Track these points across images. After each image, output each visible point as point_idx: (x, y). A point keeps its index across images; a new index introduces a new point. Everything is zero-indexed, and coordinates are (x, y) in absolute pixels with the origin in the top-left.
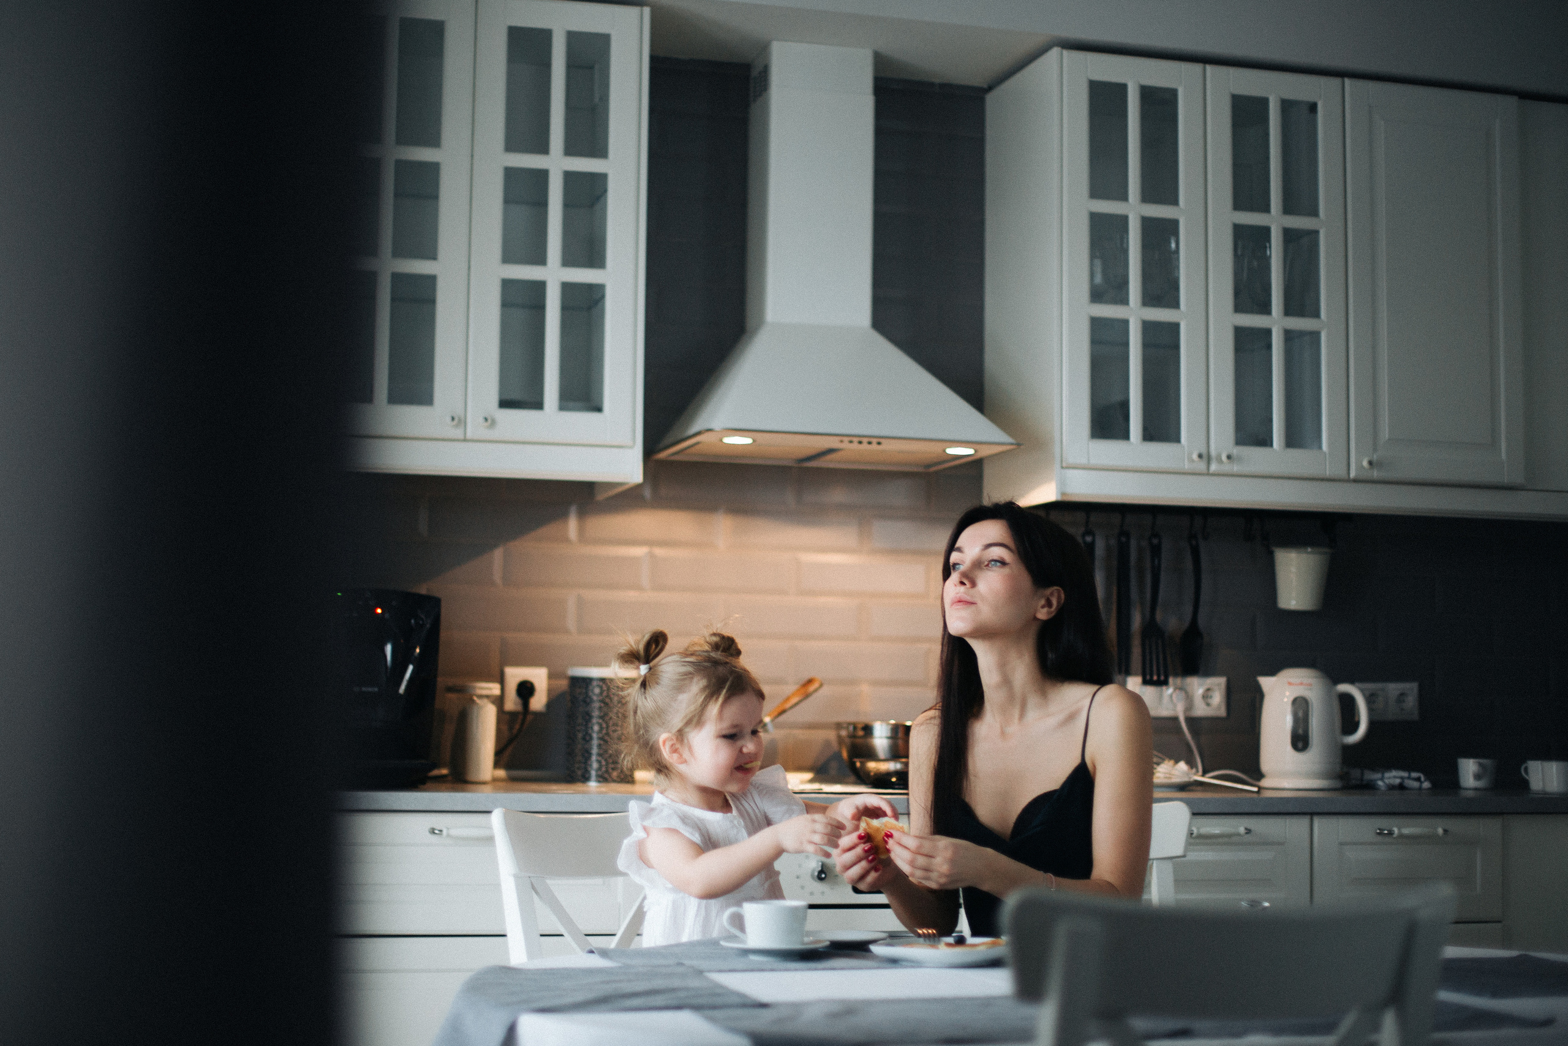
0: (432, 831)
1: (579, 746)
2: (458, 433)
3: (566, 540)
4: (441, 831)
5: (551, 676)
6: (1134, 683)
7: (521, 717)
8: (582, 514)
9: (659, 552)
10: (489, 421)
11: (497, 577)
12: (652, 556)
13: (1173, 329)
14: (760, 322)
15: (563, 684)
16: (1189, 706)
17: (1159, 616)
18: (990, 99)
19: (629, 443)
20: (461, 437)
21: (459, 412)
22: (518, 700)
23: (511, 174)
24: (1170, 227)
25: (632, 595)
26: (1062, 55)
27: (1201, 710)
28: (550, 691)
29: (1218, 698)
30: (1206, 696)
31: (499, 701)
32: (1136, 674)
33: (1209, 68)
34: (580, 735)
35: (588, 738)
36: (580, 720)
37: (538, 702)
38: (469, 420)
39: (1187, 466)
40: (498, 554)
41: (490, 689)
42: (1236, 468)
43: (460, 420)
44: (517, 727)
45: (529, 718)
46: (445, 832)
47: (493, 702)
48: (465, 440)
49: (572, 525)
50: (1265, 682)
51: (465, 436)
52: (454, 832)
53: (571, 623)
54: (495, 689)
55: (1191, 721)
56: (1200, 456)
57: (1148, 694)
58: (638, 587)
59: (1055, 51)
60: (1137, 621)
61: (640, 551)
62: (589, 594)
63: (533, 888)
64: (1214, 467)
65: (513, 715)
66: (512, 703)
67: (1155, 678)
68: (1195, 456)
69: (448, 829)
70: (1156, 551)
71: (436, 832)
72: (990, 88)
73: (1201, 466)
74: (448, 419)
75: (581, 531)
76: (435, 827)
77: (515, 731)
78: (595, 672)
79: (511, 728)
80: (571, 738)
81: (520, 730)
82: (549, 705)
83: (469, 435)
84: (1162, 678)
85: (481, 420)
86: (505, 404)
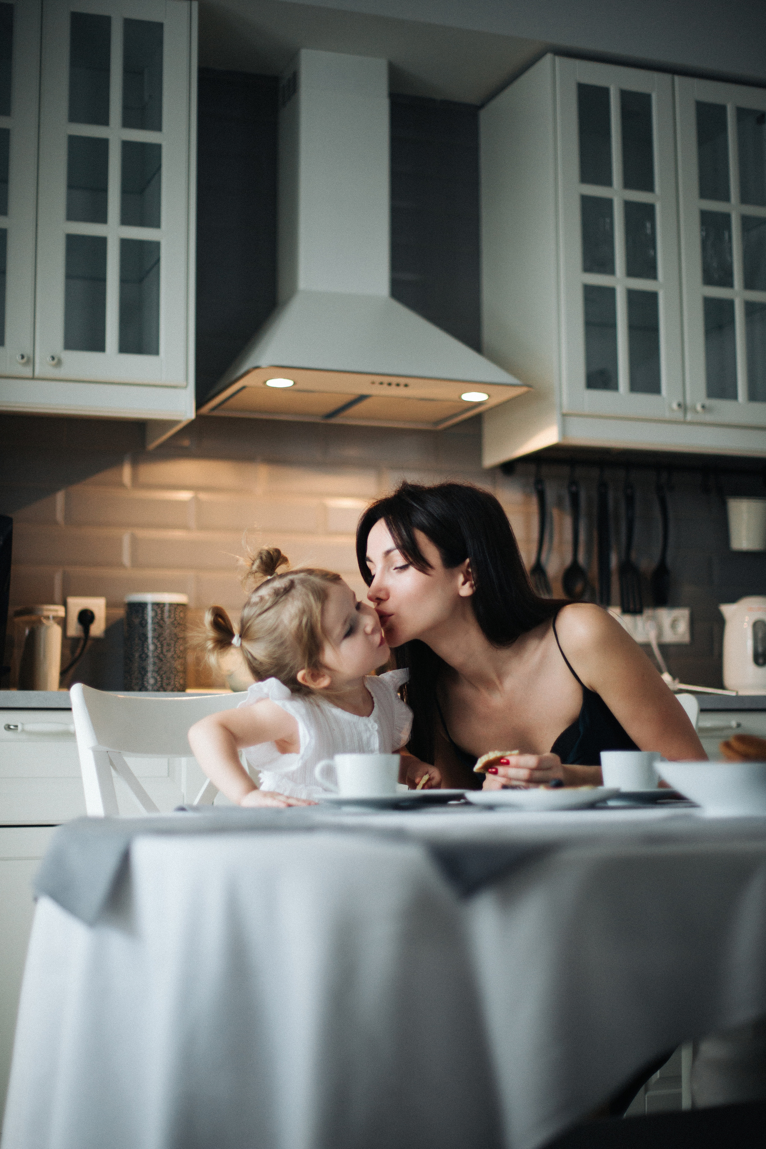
0: (8, 728)
1: (136, 665)
2: (27, 372)
3: (121, 485)
4: (16, 726)
5: (108, 606)
6: (615, 612)
7: (82, 643)
8: (135, 463)
9: (203, 496)
10: (56, 360)
11: (59, 516)
12: (196, 499)
13: (653, 296)
14: (293, 290)
15: (121, 612)
16: (660, 634)
17: (634, 555)
18: (483, 114)
19: (181, 381)
20: (30, 375)
21: (28, 352)
22: (80, 627)
23: (73, 141)
24: (648, 210)
25: (178, 534)
26: (554, 61)
27: (669, 637)
28: (108, 619)
29: (683, 629)
30: (674, 625)
31: (63, 622)
32: (615, 605)
33: (677, 78)
34: (137, 655)
35: (144, 657)
36: (137, 641)
37: (98, 629)
38: (37, 360)
39: (667, 415)
40: (60, 497)
41: (57, 611)
42: (708, 418)
43: (28, 361)
44: (78, 651)
45: (89, 643)
46: (20, 728)
47: (59, 623)
48: (33, 378)
49: (127, 471)
50: (728, 610)
51: (34, 376)
52: (29, 727)
53: (126, 559)
54: (60, 611)
55: (663, 647)
56: (679, 405)
57: (626, 622)
58: (185, 527)
59: (549, 56)
60: (614, 561)
61: (185, 496)
62: (142, 534)
63: (112, 763)
64: (689, 417)
65: (75, 641)
66: (74, 629)
67: (632, 606)
68: (675, 406)
69: (22, 724)
70: (630, 501)
71: (12, 727)
72: (482, 106)
73: (679, 415)
74: (19, 358)
75: (135, 477)
76: (10, 724)
77: (77, 654)
78: (150, 598)
79: (73, 652)
80: (128, 658)
81: (81, 654)
82: (108, 630)
83: (37, 373)
84: (638, 607)
85: (49, 359)
86: (70, 345)
